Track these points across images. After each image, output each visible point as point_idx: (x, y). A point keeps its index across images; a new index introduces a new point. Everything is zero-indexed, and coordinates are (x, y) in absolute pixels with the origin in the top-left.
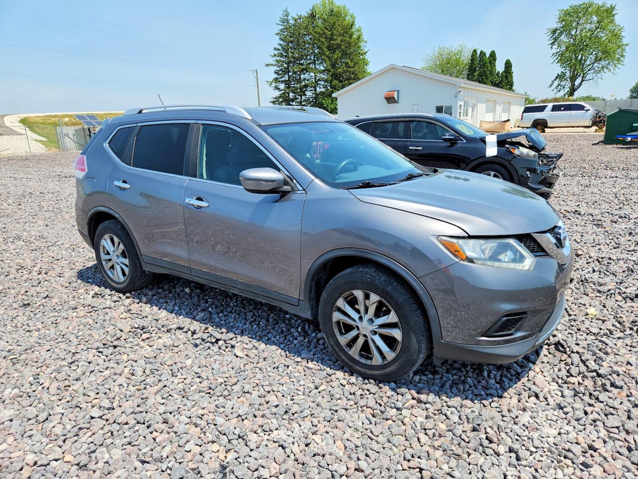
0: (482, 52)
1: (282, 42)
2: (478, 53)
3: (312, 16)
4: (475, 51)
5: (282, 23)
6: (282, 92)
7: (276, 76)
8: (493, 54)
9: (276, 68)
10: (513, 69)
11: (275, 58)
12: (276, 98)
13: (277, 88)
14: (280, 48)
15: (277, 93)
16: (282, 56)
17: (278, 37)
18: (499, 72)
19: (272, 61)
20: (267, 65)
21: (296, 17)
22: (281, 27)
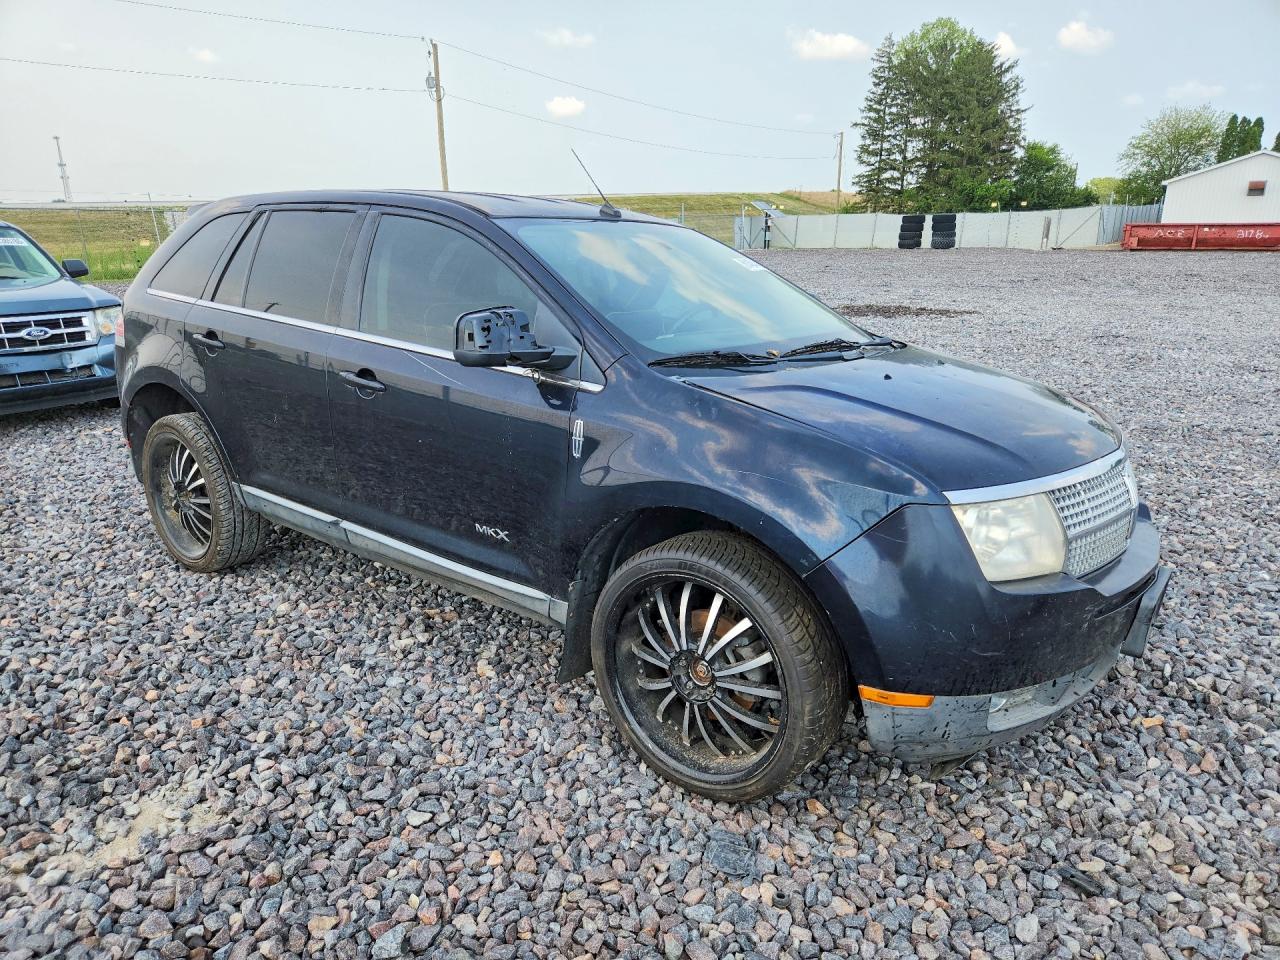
0: (1245, 119)
1: (874, 89)
2: (1239, 120)
4: (1235, 118)
5: (879, 58)
7: (862, 142)
8: (1260, 122)
9: (862, 130)
11: (865, 114)
12: (859, 176)
13: (862, 162)
14: (872, 97)
15: (864, 170)
16: (870, 109)
17: (871, 81)
19: (860, 118)
20: (856, 125)
21: (909, 49)
22: (877, 65)
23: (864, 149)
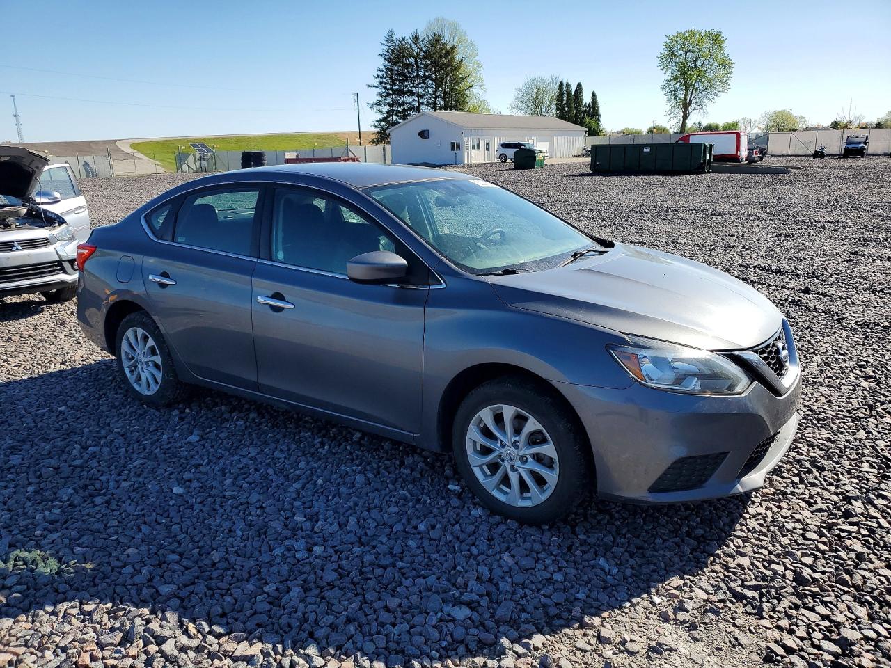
0: (568, 85)
1: (386, 63)
2: (565, 85)
3: (416, 39)
4: (561, 84)
5: (386, 43)
6: (385, 115)
8: (579, 85)
9: (379, 90)
10: (598, 99)
11: (379, 79)
12: (378, 121)
13: (379, 111)
14: (384, 68)
15: (380, 116)
17: (382, 59)
18: (585, 104)
19: (375, 82)
20: (369, 86)
21: (401, 39)
22: (386, 47)
23: (378, 104)
